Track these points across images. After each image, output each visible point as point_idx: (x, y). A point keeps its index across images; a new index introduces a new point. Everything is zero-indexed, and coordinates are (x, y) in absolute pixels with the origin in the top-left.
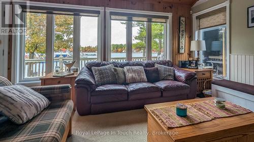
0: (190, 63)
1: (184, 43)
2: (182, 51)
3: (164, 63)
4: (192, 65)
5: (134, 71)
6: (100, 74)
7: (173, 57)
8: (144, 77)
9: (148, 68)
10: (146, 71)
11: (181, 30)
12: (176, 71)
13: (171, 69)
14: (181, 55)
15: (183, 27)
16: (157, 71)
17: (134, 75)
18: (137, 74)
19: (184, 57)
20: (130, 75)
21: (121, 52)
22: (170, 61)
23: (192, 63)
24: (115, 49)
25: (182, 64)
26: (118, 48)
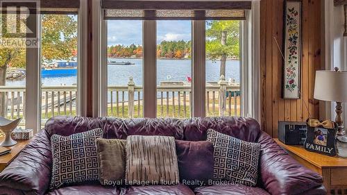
0: (313, 133)
1: (296, 72)
2: (292, 93)
3: (235, 129)
4: (317, 141)
5: (148, 151)
6: (63, 157)
7: (263, 109)
8: (173, 168)
9: (185, 144)
10: (179, 150)
11: (287, 37)
12: (266, 157)
13: (249, 149)
14: (287, 105)
15: (293, 30)
16: (209, 153)
17: (145, 162)
18: (152, 161)
19: (298, 113)
20: (136, 162)
21: (181, 57)
22: (255, 122)
23: (318, 133)
24: (169, 50)
25: (288, 133)
26: (174, 51)
